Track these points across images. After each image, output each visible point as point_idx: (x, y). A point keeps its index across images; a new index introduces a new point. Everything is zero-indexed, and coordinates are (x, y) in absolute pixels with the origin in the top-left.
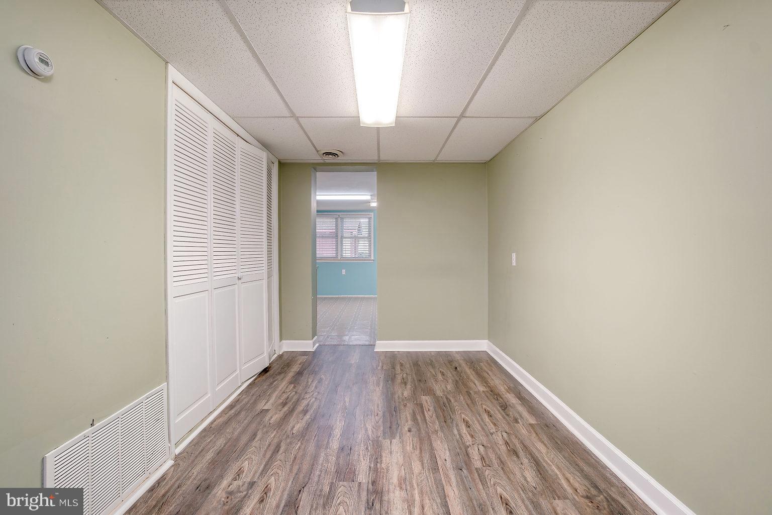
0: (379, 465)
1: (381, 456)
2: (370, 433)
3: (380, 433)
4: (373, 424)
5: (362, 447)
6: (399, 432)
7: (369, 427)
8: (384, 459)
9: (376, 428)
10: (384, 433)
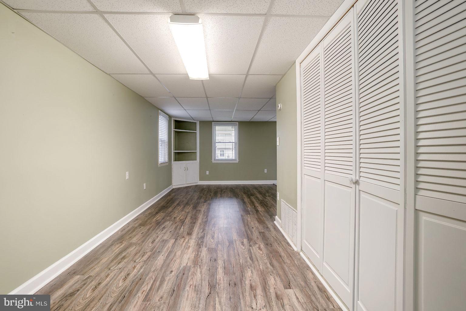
0: (197, 253)
1: (195, 257)
2: (199, 270)
3: (192, 270)
4: (195, 277)
5: (204, 261)
6: (180, 270)
7: (199, 274)
8: (194, 256)
9: (194, 274)
10: (189, 270)
